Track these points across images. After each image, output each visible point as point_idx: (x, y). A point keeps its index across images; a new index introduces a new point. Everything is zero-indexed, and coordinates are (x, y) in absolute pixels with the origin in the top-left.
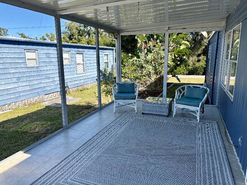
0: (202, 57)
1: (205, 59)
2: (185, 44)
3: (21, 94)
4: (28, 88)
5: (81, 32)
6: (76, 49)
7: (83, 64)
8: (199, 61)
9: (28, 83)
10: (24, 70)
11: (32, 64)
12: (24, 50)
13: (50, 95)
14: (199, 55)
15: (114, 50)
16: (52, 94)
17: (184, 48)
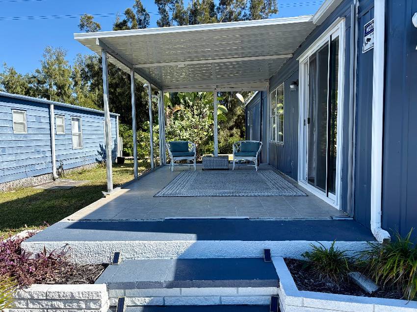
0: (235, 131)
1: (239, 133)
2: (221, 109)
3: (7, 173)
4: (15, 165)
5: (30, 91)
6: (72, 113)
7: (79, 135)
8: (232, 135)
9: (14, 157)
10: (10, 138)
11: (18, 130)
12: (12, 109)
13: (39, 178)
14: (231, 128)
15: (118, 117)
16: (42, 177)
17: (220, 114)
